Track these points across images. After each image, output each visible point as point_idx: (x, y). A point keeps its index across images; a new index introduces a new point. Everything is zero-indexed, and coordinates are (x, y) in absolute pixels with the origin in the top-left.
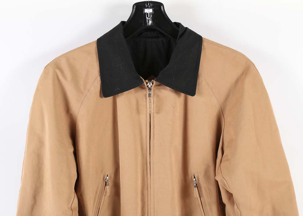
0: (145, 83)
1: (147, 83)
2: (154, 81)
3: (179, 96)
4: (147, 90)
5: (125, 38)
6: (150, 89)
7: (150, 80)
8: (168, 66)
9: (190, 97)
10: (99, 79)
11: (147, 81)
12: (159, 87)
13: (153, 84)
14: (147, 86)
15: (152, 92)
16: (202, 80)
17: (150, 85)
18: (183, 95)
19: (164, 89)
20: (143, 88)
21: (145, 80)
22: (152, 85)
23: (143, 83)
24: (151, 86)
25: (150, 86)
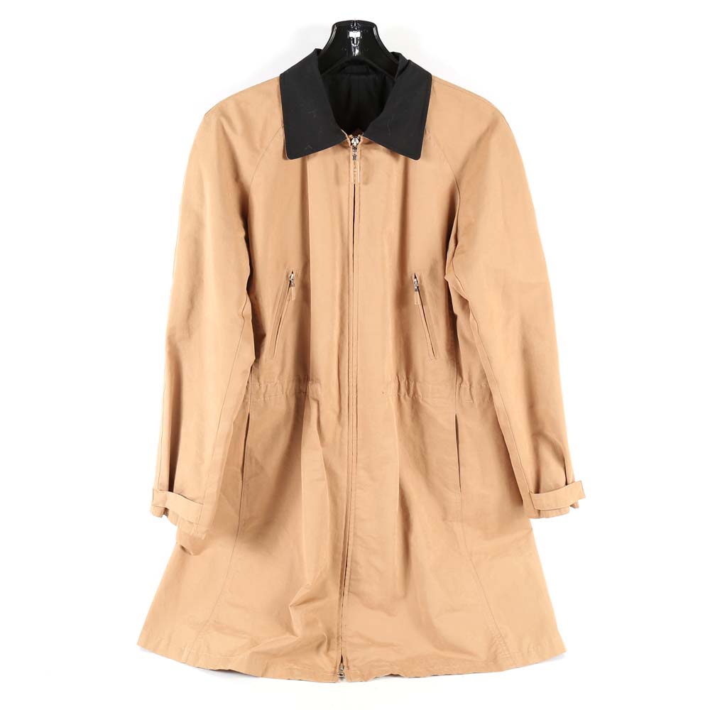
0: (348, 139)
1: (351, 140)
2: (362, 137)
3: (397, 159)
4: (352, 149)
5: (321, 73)
6: (355, 148)
7: (355, 136)
8: (382, 115)
9: (412, 161)
10: (282, 132)
11: (351, 136)
12: (368, 146)
13: (359, 140)
14: (351, 144)
15: (358, 153)
16: (430, 138)
17: (355, 142)
18: (402, 157)
19: (375, 149)
20: (345, 147)
21: (348, 135)
22: (358, 142)
23: (346, 138)
24: (357, 144)
25: (355, 144)
